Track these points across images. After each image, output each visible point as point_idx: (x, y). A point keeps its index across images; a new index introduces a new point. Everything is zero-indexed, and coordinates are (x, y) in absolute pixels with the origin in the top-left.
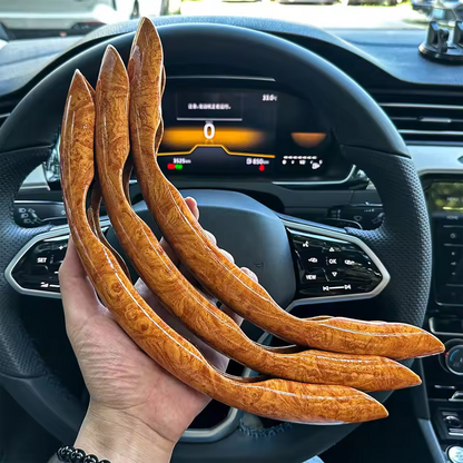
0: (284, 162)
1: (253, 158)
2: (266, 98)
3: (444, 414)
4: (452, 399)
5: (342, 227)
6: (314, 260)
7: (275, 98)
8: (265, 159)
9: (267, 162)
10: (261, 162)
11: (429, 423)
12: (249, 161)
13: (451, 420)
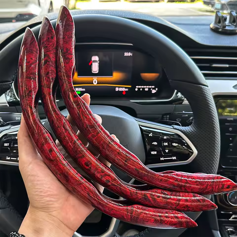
0: (136, 90)
1: (119, 87)
2: (126, 54)
3: (227, 227)
4: (231, 219)
5: (170, 125)
6: (155, 143)
7: (131, 54)
8: (126, 88)
9: (127, 90)
10: (124, 89)
11: (219, 232)
12: (117, 89)
13: (230, 231)
